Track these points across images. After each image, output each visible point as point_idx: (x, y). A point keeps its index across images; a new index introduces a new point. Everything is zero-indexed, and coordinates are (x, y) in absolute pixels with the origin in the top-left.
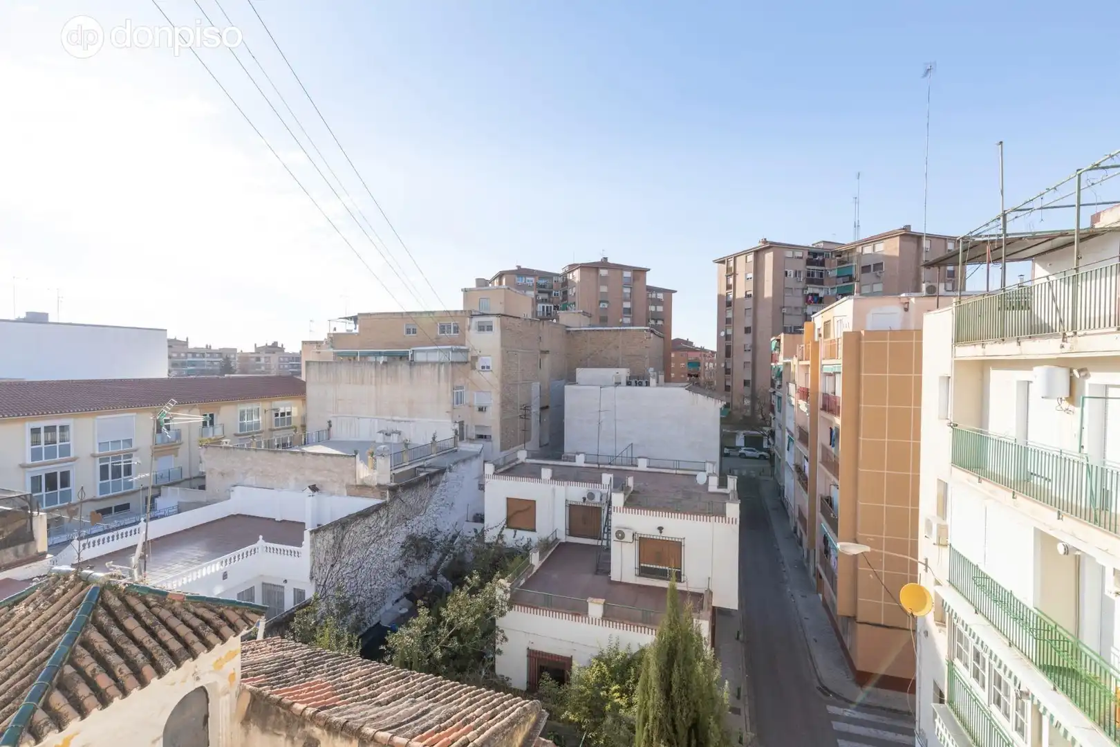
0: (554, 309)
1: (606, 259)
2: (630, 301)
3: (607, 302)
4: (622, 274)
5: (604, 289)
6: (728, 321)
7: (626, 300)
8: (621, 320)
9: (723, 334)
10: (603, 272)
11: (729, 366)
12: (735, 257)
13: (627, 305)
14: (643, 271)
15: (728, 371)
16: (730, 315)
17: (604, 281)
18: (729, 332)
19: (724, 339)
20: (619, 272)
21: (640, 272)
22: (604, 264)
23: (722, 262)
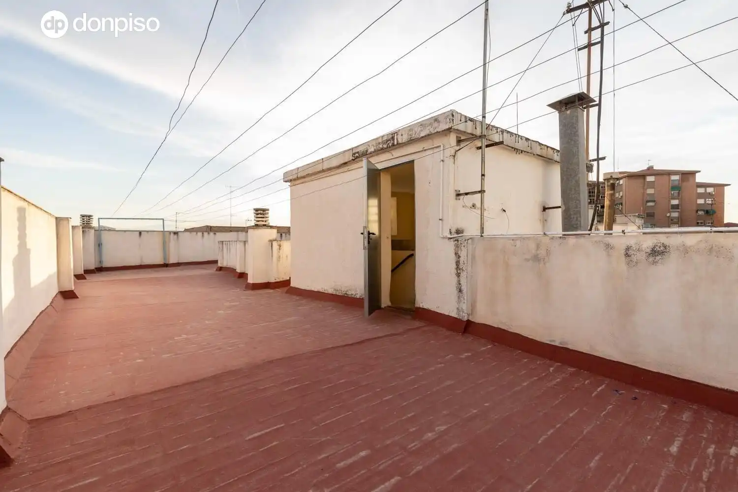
0: (601, 208)
1: (652, 167)
2: (678, 199)
3: (654, 201)
5: (650, 191)
7: (674, 199)
8: (668, 215)
10: (650, 179)
13: (675, 202)
14: (693, 174)
17: (651, 185)
20: (666, 177)
21: (687, 176)
22: (650, 171)
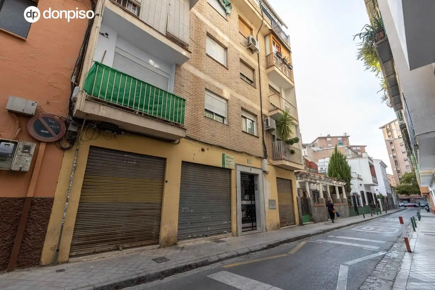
4: (337, 139)
6: (393, 150)
9: (391, 156)
11: (398, 169)
12: (389, 124)
15: (398, 172)
16: (393, 148)
18: (395, 155)
19: (393, 158)
23: (383, 127)
